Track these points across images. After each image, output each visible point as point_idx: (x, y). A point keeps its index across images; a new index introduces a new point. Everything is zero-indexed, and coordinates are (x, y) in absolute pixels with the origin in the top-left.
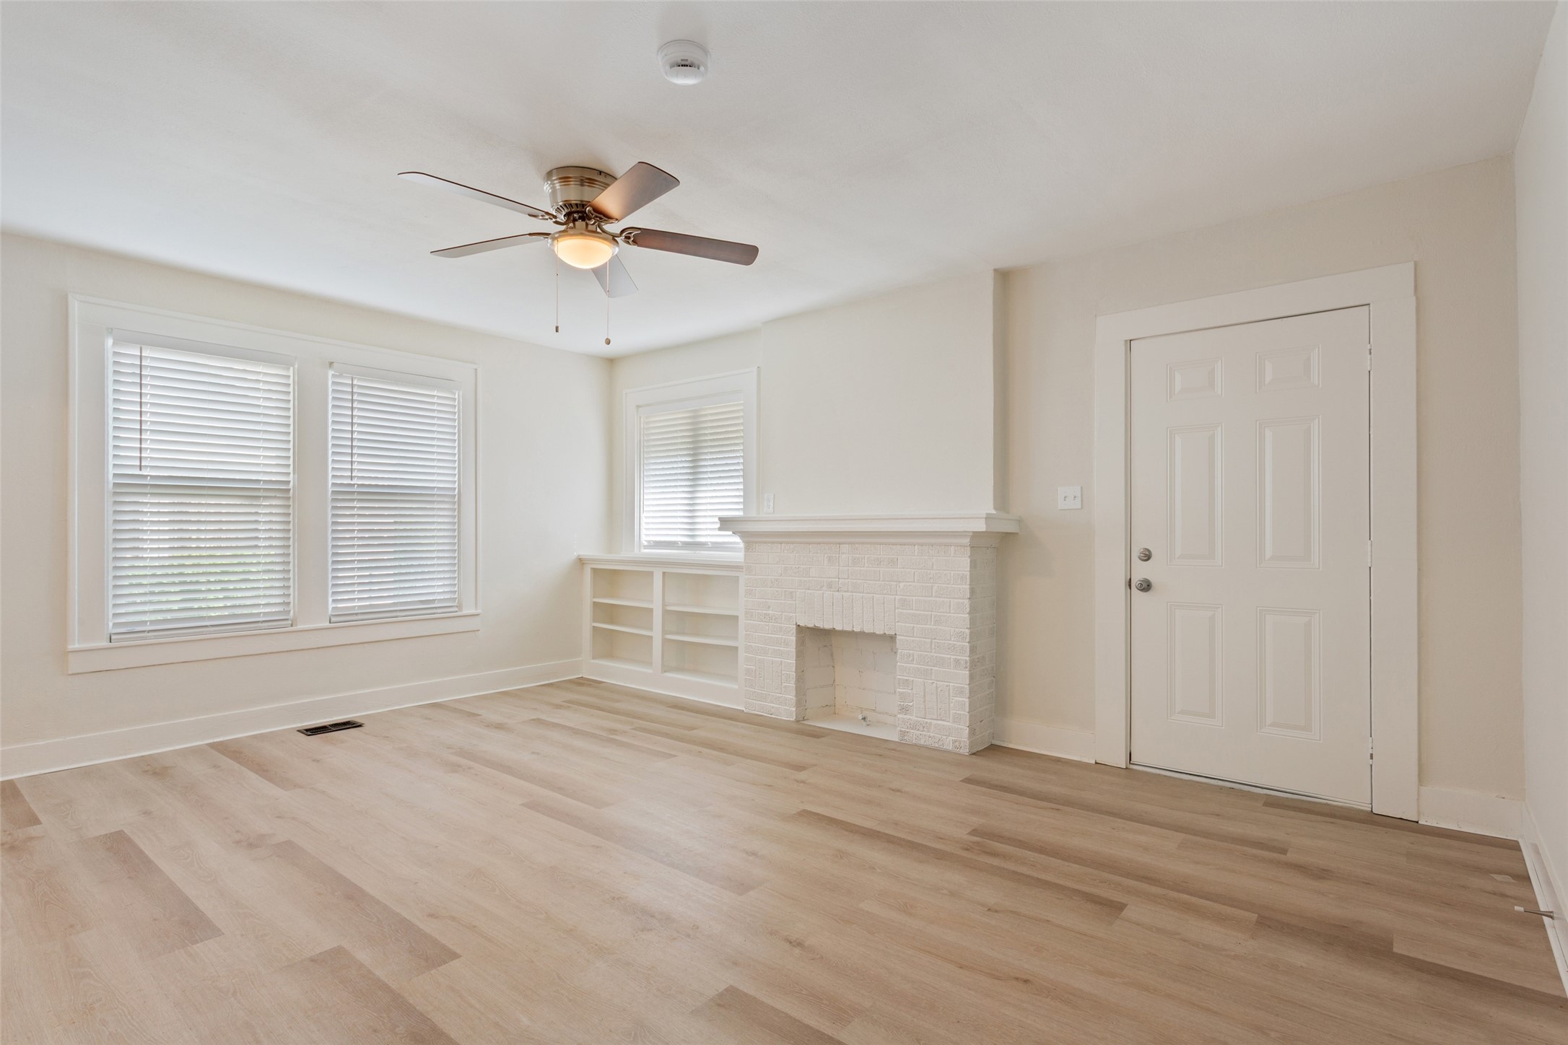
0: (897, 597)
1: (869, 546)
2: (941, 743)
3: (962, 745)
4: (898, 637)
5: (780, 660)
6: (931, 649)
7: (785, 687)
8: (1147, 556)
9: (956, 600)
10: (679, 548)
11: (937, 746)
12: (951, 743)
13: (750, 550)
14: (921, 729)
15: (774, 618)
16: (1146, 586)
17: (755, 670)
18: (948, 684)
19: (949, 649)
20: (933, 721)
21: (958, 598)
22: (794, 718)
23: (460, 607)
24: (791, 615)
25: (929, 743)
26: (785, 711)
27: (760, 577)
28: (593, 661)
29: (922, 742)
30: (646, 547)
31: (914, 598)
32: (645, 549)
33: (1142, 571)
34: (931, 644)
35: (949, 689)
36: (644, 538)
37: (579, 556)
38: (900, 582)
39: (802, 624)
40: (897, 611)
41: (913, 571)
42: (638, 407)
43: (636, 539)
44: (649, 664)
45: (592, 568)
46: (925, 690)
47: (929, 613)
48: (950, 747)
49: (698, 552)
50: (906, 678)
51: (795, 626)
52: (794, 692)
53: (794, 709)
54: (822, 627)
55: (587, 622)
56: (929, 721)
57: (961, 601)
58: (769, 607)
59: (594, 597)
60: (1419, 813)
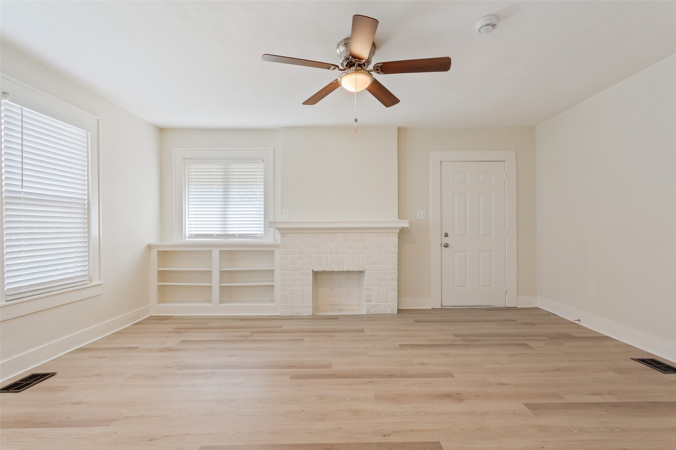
0: (365, 255)
1: (352, 234)
2: (385, 311)
3: (394, 310)
4: (366, 271)
5: (303, 288)
6: (381, 274)
7: (306, 300)
8: (446, 235)
9: (392, 254)
10: (215, 237)
11: (384, 313)
12: (390, 310)
13: (284, 237)
14: (377, 307)
15: (299, 269)
16: (446, 246)
17: (288, 295)
18: (388, 288)
19: (389, 273)
20: (382, 303)
21: (393, 254)
22: (312, 313)
23: (91, 280)
24: (310, 266)
25: (381, 312)
26: (307, 311)
27: (290, 250)
28: (158, 305)
29: (377, 312)
30: (189, 237)
31: (374, 255)
32: (188, 238)
33: (446, 240)
34: (381, 273)
35: (389, 290)
36: (187, 233)
37: (148, 243)
38: (367, 248)
39: (315, 270)
40: (365, 260)
41: (373, 243)
42: (184, 159)
43: (184, 233)
44: (210, 301)
45: (157, 251)
46: (378, 291)
47: (381, 260)
48: (390, 312)
49: (228, 239)
50: (370, 288)
51: (312, 272)
52: (312, 302)
53: (312, 310)
54: (327, 270)
55: (154, 282)
56: (380, 303)
57: (394, 254)
58: (296, 264)
59: (158, 268)
60: (517, 305)
